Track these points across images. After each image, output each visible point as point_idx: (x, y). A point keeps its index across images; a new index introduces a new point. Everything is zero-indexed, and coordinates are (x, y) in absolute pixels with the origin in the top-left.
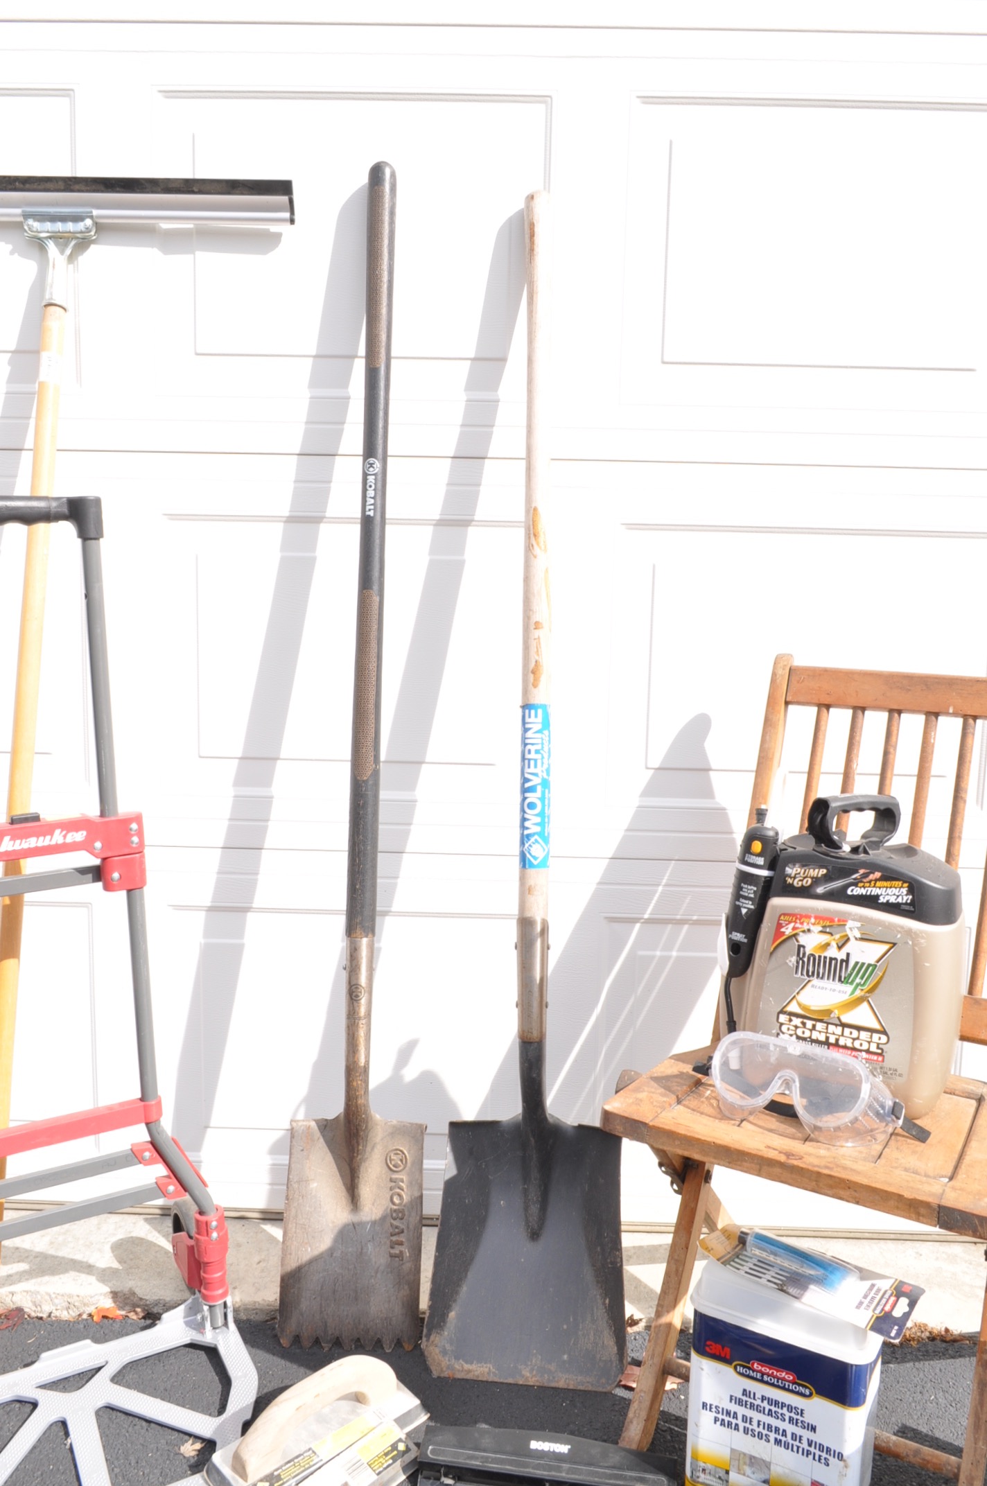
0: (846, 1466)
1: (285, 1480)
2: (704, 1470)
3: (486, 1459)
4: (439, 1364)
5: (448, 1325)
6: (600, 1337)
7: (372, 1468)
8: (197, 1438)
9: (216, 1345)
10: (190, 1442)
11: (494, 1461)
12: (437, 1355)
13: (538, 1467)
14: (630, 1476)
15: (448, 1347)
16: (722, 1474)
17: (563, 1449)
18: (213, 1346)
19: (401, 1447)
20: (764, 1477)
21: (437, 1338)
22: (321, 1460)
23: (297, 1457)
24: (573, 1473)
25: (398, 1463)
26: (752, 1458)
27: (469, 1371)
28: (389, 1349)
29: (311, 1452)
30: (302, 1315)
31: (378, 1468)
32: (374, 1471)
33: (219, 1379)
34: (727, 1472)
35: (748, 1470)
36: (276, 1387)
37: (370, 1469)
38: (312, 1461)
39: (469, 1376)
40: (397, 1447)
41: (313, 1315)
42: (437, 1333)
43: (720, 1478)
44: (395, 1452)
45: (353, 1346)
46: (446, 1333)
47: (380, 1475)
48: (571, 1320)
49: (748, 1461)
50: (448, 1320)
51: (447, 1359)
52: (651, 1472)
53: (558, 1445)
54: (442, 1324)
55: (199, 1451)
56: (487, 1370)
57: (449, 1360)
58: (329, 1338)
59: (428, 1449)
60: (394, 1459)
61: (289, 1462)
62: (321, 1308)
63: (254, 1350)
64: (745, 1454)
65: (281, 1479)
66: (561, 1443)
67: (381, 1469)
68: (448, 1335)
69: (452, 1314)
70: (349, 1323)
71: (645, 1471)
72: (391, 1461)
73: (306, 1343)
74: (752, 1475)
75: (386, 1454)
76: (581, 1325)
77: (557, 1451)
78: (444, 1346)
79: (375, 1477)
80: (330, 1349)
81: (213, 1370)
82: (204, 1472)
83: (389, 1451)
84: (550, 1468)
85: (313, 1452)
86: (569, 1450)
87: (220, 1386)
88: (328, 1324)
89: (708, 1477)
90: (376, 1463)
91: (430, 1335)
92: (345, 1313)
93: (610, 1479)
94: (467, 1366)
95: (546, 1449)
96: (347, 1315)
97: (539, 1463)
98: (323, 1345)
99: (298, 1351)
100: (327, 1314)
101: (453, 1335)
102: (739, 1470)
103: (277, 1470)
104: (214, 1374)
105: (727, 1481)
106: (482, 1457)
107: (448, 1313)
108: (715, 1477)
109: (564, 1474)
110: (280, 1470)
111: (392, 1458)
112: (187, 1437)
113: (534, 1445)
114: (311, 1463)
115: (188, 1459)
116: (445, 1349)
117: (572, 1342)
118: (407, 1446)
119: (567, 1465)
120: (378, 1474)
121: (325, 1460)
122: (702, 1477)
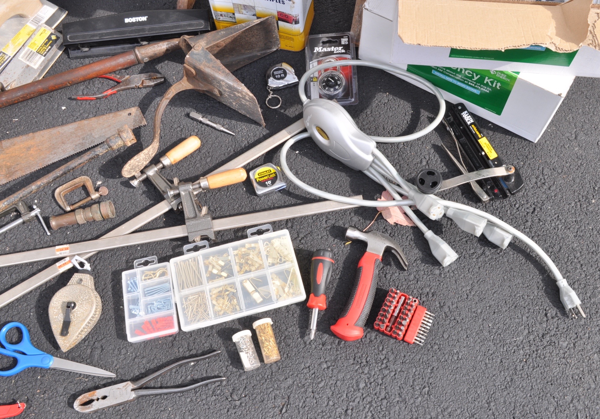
0: (294, 3)
2: (221, 15)
3: (102, 35)
7: (40, 54)
11: (107, 34)
13: (132, 32)
14: (184, 25)
16: (231, 15)
17: (144, 19)
19: (54, 37)
20: (253, 13)
22: (10, 57)
24: (152, 31)
25: (54, 46)
26: (244, 6)
29: (2, 54)
31: (44, 53)
32: (42, 55)
34: (234, 14)
35: (244, 12)
37: (39, 55)
38: (4, 59)
40: (51, 38)
43: (230, 17)
44: (51, 41)
47: (46, 56)
49: (243, 7)
52: (195, 20)
53: (141, 17)
59: (67, 38)
60: (52, 45)
64: (241, 5)
67: (46, 53)
72: (50, 47)
74: (247, 14)
75: (46, 44)
77: (140, 20)
79: (43, 58)
83: (47, 42)
84: (138, 31)
85: (4, 53)
86: (147, 18)
89: (224, 18)
90: (42, 50)
95: (134, 21)
97: (132, 30)
102: (239, 12)
105: (235, 18)
106: (99, 34)
108: (228, 17)
109: (147, 33)
111: (50, 45)
113: (127, 20)
114: (4, 60)
118: (57, 36)
119: (147, 27)
120: (44, 56)
121: (12, 56)
122: (221, 18)
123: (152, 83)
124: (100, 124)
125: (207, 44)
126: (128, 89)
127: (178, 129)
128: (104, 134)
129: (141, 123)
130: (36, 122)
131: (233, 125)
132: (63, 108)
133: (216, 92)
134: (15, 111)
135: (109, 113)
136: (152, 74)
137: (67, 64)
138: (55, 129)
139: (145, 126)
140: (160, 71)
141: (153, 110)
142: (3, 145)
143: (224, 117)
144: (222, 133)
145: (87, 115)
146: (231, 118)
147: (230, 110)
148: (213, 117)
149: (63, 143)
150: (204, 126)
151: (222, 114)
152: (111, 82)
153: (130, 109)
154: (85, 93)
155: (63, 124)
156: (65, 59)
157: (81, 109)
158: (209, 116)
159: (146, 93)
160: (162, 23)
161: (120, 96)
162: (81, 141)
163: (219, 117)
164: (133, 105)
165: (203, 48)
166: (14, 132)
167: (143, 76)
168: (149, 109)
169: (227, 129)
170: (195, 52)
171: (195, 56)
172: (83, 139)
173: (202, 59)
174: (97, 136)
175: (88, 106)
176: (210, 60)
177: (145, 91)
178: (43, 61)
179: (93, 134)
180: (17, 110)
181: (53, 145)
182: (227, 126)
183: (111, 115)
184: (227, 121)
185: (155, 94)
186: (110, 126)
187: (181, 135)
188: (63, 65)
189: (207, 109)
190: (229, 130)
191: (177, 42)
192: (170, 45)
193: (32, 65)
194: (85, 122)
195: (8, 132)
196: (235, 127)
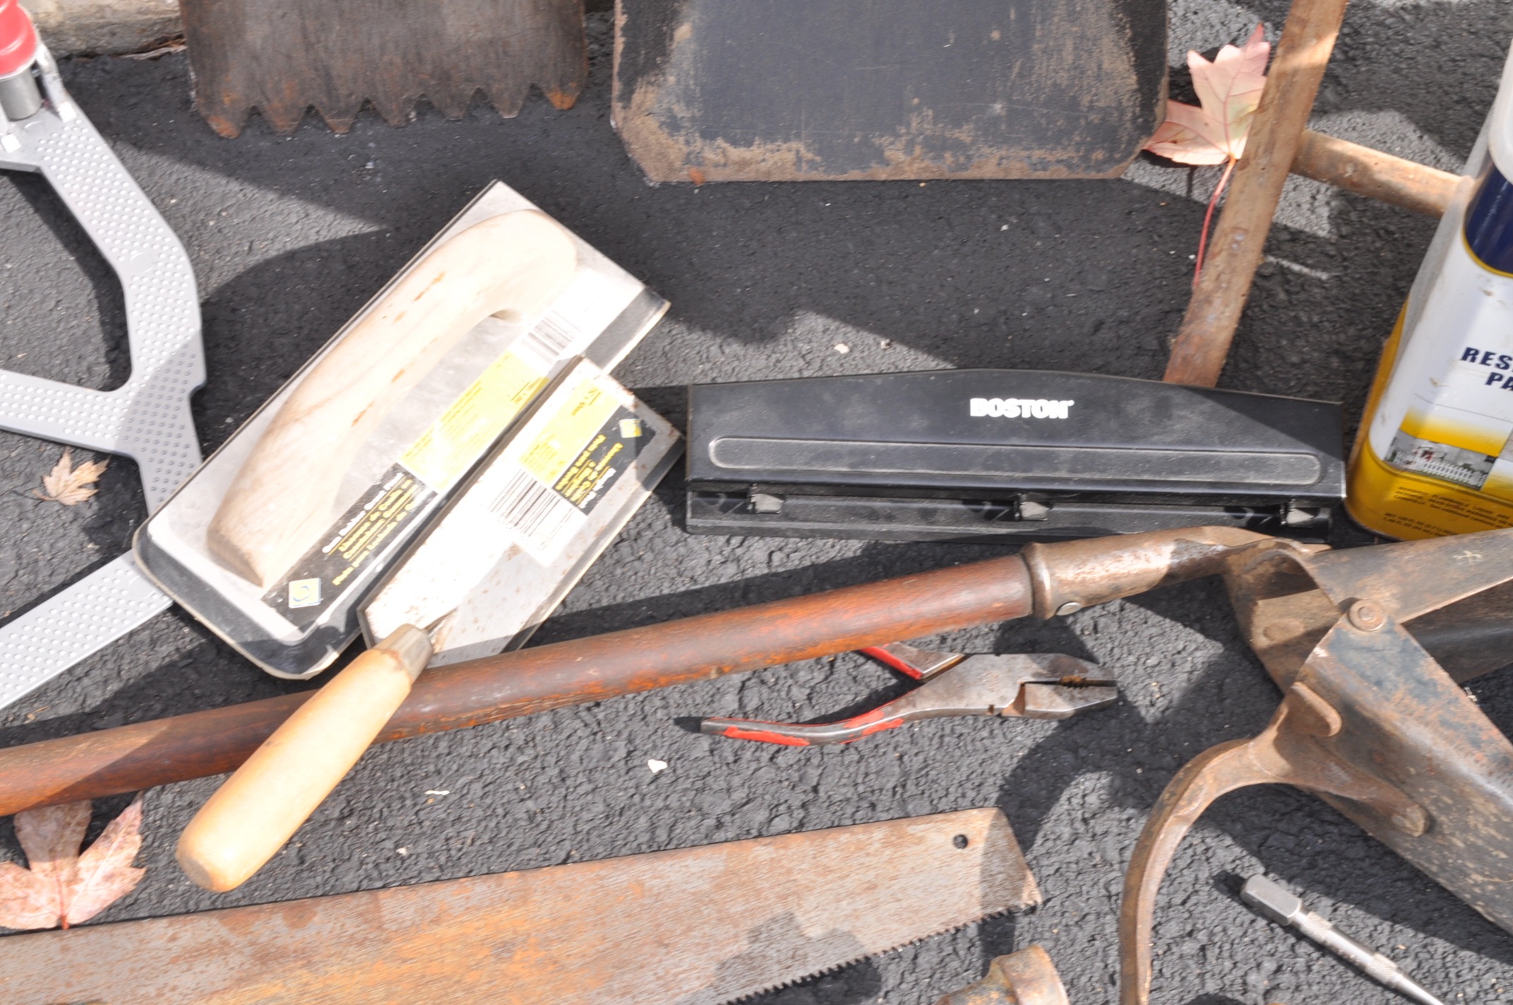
1: (356, 564)
2: (1428, 454)
4: (662, 155)
5: (675, 58)
6: (1090, 52)
7: (568, 498)
8: (79, 452)
9: (38, 168)
10: (66, 461)
11: (885, 458)
12: (654, 133)
13: (996, 461)
15: (680, 111)
16: (1476, 462)
17: (1058, 409)
18: (31, 170)
19: (629, 429)
21: (650, 96)
22: (434, 494)
23: (369, 496)
24: (1086, 467)
25: (631, 473)
27: (743, 164)
28: (510, 112)
29: (400, 475)
30: (256, 58)
31: (585, 496)
32: (575, 504)
33: (77, 260)
34: (1491, 460)
36: (241, 269)
37: (564, 501)
38: (410, 500)
39: (747, 175)
40: (618, 432)
41: (289, 57)
42: (650, 83)
43: (1466, 466)
44: (617, 447)
45: (413, 114)
46: (672, 79)
47: (592, 513)
48: (1013, 16)
50: (674, 46)
51: (681, 139)
52: (1280, 445)
53: (1042, 402)
54: (659, 60)
55: (96, 485)
56: (791, 156)
57: (687, 143)
58: (342, 104)
59: (706, 451)
60: (619, 465)
61: (352, 513)
62: (305, 37)
63: (143, 159)
65: (344, 564)
66: (1049, 397)
67: (592, 495)
68: (678, 82)
69: (683, 32)
70: (391, 63)
71: (1267, 442)
72: (611, 473)
73: (283, 123)
75: (596, 456)
76: (1039, 27)
77: (1039, 415)
78: (669, 110)
79: (580, 519)
80: (352, 128)
81: (51, 235)
82: (134, 553)
83: (600, 446)
84: (1027, 460)
85: (407, 475)
86: (1070, 408)
87: (89, 285)
88: (334, 73)
89: (1437, 464)
90: (576, 482)
91: (632, 92)
92: (376, 41)
93: (1180, 472)
94: (736, 153)
95: (1011, 412)
96: (383, 47)
97: (998, 453)
98: (329, 121)
99: (265, 144)
100: (326, 49)
101: (692, 82)
103: (326, 540)
104: (60, 246)
105: (1485, 473)
106: (852, 452)
107: (673, 30)
108: (1454, 463)
110: (337, 539)
111: (612, 463)
112: (50, 450)
113: (980, 407)
114: (411, 507)
115: (76, 511)
116: (673, 117)
117: (1016, 70)
118: (643, 426)
119: (1067, 450)
120: (587, 510)
121: (442, 493)
122: (1419, 463)
123: (1063, 706)
124: (827, 870)
125: (1405, 600)
126: (952, 714)
127: (1190, 947)
128: (846, 927)
129: (1017, 892)
130: (531, 817)
131: (1439, 963)
132: (656, 766)
133: (1414, 821)
134: (435, 746)
135: (867, 821)
136: (1064, 659)
137: (672, 555)
138: (622, 864)
139: (1033, 910)
140: (1090, 643)
141: (1066, 832)
142: (386, 914)
143: (1394, 917)
144: (1390, 995)
145: (762, 816)
146: (1426, 926)
147: (1418, 885)
148: (1343, 907)
149: (661, 943)
150: (1303, 948)
151: (1382, 898)
152: (870, 667)
153: (962, 815)
154: (752, 704)
155: (656, 849)
156: (658, 525)
157: (736, 781)
158: (1326, 902)
159: (1030, 743)
160: (1133, 439)
161: (913, 741)
162: (743, 946)
163: (1370, 910)
164: (971, 794)
165: (1391, 623)
166: (431, 855)
167: (1024, 667)
168: (1047, 827)
169: (1411, 976)
170: (1355, 635)
171: (1353, 656)
172: (755, 935)
173: (1391, 674)
174: (815, 932)
175: (767, 774)
176: (1424, 688)
177: (1025, 738)
178: (580, 535)
179: (800, 918)
180: (443, 746)
181: (617, 945)
182: (1410, 963)
183: (879, 833)
184: (1407, 937)
185: (1068, 758)
186: (872, 887)
187: (1201, 976)
188: (649, 557)
189: (1312, 866)
190: (1419, 983)
191: (1220, 548)
192: (1185, 558)
193: (529, 546)
194: (761, 851)
195: (402, 851)
196: (1453, 972)
